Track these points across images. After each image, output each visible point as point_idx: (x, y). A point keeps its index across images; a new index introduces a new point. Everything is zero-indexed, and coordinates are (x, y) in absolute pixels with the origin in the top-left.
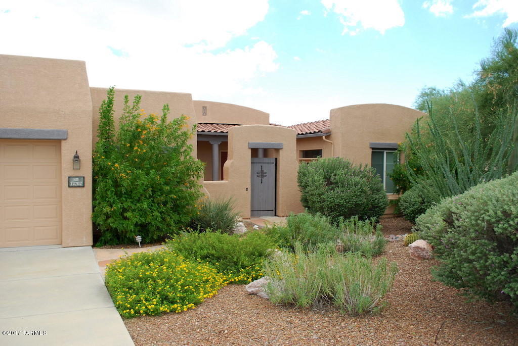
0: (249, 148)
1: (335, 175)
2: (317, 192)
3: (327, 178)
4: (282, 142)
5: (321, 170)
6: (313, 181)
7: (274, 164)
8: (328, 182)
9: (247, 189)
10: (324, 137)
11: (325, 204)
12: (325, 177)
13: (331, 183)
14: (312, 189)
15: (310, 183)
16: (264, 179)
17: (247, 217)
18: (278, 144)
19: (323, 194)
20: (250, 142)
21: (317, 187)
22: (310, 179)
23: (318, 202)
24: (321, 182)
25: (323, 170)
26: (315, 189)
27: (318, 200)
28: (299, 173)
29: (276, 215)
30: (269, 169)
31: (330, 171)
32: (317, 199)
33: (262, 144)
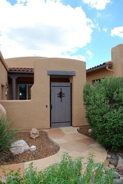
0: (48, 75)
1: (118, 93)
2: (98, 111)
3: (110, 97)
4: (75, 71)
5: (103, 88)
6: (95, 100)
7: (70, 87)
8: (111, 100)
9: (47, 106)
10: (107, 67)
11: (108, 124)
12: (107, 96)
13: (114, 101)
14: (93, 108)
15: (92, 102)
16: (63, 98)
17: (48, 128)
18: (71, 72)
19: (105, 113)
20: (49, 70)
21: (99, 106)
22: (92, 98)
23: (100, 122)
24: (103, 100)
25: (105, 87)
26: (96, 108)
27: (100, 120)
28: (84, 92)
29: (71, 125)
30: (66, 91)
31: (112, 89)
32: (99, 118)
33: (59, 71)
